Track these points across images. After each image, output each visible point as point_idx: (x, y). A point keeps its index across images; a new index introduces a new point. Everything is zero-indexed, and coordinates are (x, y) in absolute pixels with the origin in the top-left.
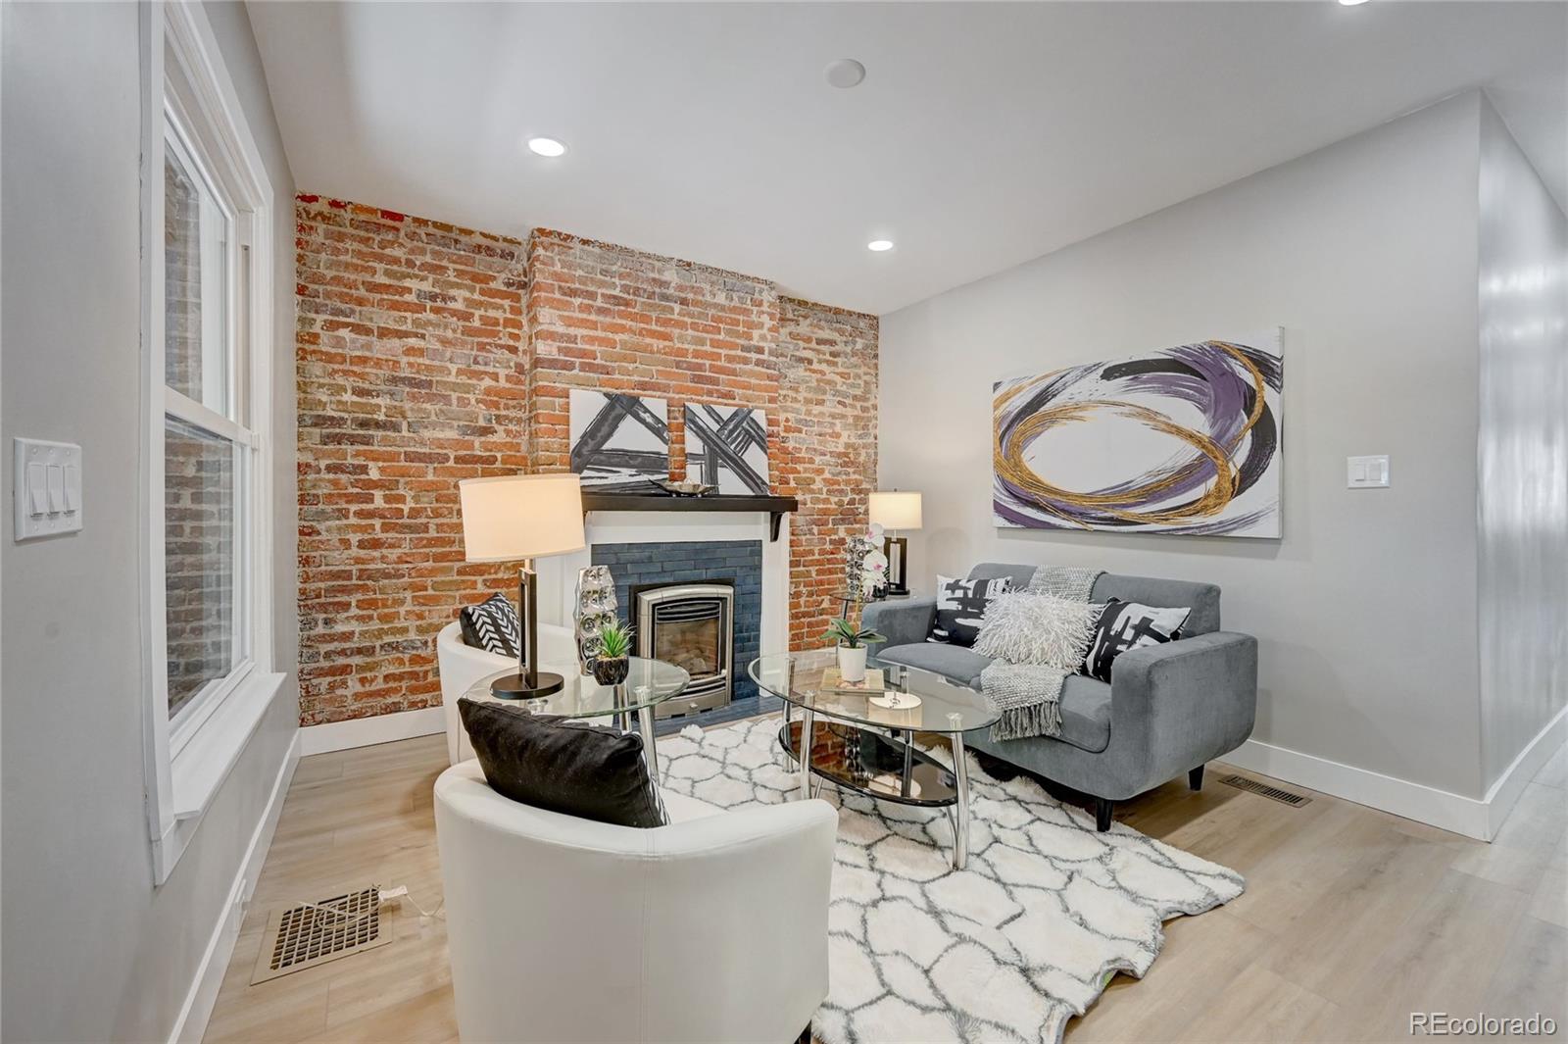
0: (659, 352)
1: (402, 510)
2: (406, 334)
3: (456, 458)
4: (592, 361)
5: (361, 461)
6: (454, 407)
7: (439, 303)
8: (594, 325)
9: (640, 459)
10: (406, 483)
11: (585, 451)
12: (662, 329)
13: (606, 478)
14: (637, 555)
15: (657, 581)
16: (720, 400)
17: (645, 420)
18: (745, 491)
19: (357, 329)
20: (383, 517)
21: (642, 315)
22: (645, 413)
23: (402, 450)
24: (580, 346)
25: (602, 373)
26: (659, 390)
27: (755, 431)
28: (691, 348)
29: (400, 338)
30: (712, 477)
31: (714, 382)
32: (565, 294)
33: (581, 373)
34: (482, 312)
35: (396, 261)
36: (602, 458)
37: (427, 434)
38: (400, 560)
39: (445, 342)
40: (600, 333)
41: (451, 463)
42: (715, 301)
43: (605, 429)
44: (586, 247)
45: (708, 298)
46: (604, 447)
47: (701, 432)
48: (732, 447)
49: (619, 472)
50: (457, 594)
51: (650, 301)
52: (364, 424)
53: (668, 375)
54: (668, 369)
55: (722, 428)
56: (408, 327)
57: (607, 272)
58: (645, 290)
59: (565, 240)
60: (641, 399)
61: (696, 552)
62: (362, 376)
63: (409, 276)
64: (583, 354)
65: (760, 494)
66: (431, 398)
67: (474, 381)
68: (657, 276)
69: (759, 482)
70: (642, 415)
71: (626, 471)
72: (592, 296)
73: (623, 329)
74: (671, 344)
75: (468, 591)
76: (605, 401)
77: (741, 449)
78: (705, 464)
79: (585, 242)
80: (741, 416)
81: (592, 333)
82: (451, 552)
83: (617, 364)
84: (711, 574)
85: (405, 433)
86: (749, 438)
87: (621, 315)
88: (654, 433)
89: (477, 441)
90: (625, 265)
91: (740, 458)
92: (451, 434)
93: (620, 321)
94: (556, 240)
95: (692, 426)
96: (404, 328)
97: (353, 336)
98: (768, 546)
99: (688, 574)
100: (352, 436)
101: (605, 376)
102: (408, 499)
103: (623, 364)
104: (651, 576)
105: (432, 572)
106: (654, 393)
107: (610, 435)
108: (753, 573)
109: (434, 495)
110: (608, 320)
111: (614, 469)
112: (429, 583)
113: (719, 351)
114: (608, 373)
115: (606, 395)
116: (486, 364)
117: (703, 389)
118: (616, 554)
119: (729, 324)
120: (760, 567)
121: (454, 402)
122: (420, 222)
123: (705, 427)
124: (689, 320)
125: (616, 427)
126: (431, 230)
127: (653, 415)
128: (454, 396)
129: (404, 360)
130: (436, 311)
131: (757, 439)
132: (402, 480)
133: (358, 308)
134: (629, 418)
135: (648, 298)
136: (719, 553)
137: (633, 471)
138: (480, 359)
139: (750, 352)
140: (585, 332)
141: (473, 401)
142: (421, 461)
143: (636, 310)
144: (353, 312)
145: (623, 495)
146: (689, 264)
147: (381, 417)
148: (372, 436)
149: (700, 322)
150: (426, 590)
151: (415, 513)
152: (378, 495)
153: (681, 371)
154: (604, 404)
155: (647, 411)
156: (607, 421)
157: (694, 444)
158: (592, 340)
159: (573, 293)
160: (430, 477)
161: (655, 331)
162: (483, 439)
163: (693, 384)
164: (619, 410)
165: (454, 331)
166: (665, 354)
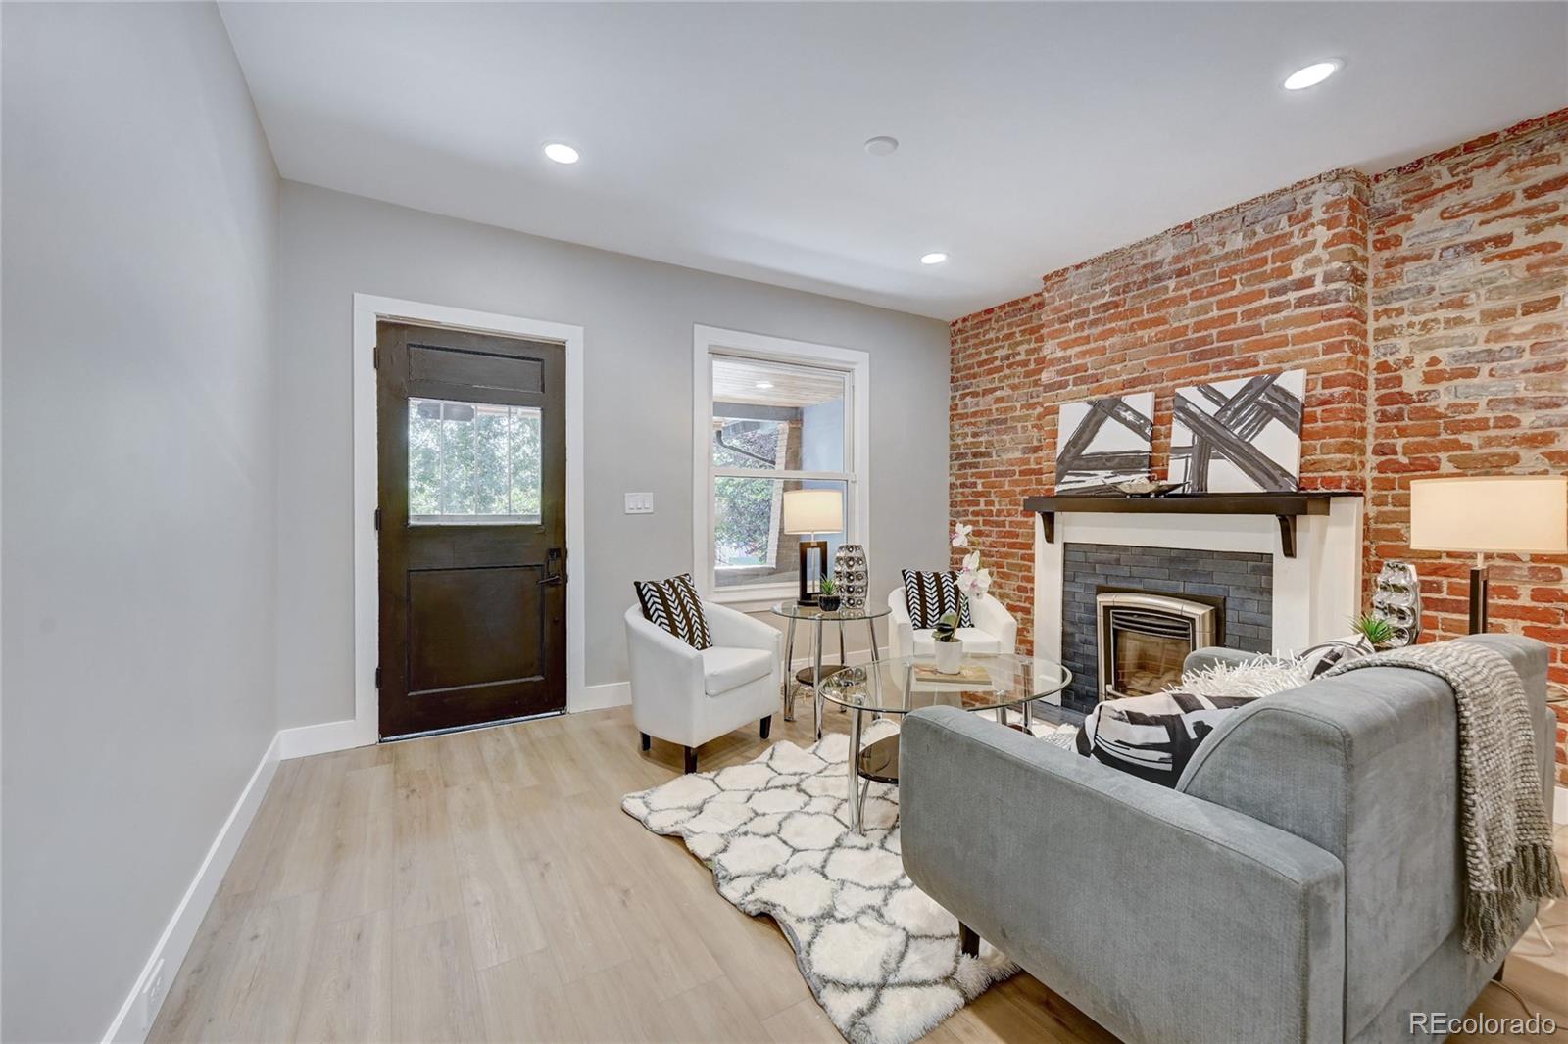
0: (1150, 341)
1: (991, 511)
2: (994, 390)
3: (1020, 472)
4: (1083, 374)
5: (974, 480)
6: (1020, 434)
7: (1012, 360)
8: (1087, 341)
9: (1117, 460)
10: (995, 492)
11: (1067, 459)
12: (1156, 315)
13: (1084, 481)
14: (1105, 556)
15: (1124, 585)
16: (1234, 373)
17: (1125, 419)
18: (1252, 486)
19: (975, 394)
20: (983, 516)
21: (1132, 310)
22: (1126, 411)
23: (992, 469)
24: (1074, 363)
25: (1091, 383)
26: (1150, 382)
27: (1279, 403)
28: (1191, 322)
29: (991, 393)
30: (1201, 473)
31: (1228, 351)
32: (1062, 323)
33: (1075, 388)
34: (1036, 356)
35: (990, 341)
36: (1082, 463)
37: (1005, 457)
38: (991, 546)
39: (1014, 387)
40: (1092, 345)
41: (1017, 477)
42: (1226, 250)
43: (1085, 437)
44: (1080, 271)
45: (1217, 251)
46: (1084, 453)
47: (1193, 420)
48: (1236, 431)
49: (1095, 475)
50: (1020, 574)
51: (1141, 291)
52: (975, 455)
53: (1159, 363)
54: (1162, 356)
55: (1224, 410)
56: (996, 384)
57: (1096, 284)
58: (1135, 283)
59: (1062, 275)
60: (1123, 399)
61: (1172, 560)
62: (974, 424)
63: (996, 348)
64: (1077, 369)
65: (1276, 489)
66: (1006, 431)
67: (1030, 412)
68: (1149, 260)
69: (1277, 474)
70: (1123, 414)
71: (1102, 474)
72: (1084, 313)
73: (1112, 332)
74: (1167, 327)
75: (1026, 573)
76: (1089, 408)
77: (1249, 433)
78: (1192, 458)
79: (1078, 267)
80: (1257, 386)
81: (1084, 348)
82: (1017, 542)
83: (1107, 369)
84: (1191, 588)
85: (994, 458)
86: (1266, 414)
87: (1112, 319)
88: (1134, 431)
89: (1032, 457)
90: (1114, 267)
91: (1248, 444)
92: (1018, 455)
93: (1109, 326)
94: (1057, 279)
95: (1181, 415)
96: (993, 386)
97: (972, 399)
98: (1280, 562)
99: (1161, 585)
100: (971, 463)
101: (1095, 385)
102: (996, 504)
103: (1112, 367)
104: (1118, 579)
105: (1007, 556)
106: (1144, 387)
107: (1090, 440)
108: (1258, 597)
109: (1008, 500)
110: (1100, 329)
111: (1092, 472)
112: (1005, 564)
113: (1233, 310)
114: (1097, 381)
115: (1089, 403)
116: (1038, 396)
117: (1207, 366)
118: (1085, 552)
119: (1248, 270)
120: (1270, 591)
121: (1020, 430)
122: (1002, 307)
123: (1198, 412)
124: (1187, 291)
125: (1097, 431)
126: (1008, 309)
127: (1134, 412)
128: (1020, 425)
129: (994, 407)
130: (1010, 367)
131: (1282, 412)
132: (993, 490)
133: (974, 381)
134: (1110, 421)
135: (1138, 290)
136: (1205, 565)
137: (1109, 473)
138: (1034, 394)
139: (1285, 293)
140: (1077, 349)
141: (1030, 427)
142: (1002, 476)
143: (1126, 308)
144: (972, 383)
145: (1097, 497)
146: (1189, 226)
147: (983, 449)
148: (979, 463)
149: (1203, 286)
150: (1003, 568)
151: (999, 513)
152: (982, 500)
153: (1177, 353)
154: (1087, 412)
155: (1128, 409)
156: (1089, 428)
157: (1181, 435)
158: (1083, 353)
159: (1068, 319)
160: (1007, 487)
161: (1150, 320)
162: (1036, 455)
163: (1194, 364)
164: (1100, 414)
165: (1019, 377)
166: (1158, 340)
